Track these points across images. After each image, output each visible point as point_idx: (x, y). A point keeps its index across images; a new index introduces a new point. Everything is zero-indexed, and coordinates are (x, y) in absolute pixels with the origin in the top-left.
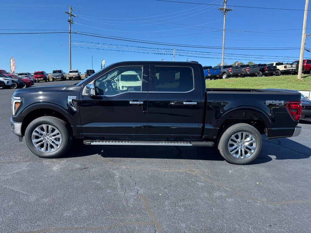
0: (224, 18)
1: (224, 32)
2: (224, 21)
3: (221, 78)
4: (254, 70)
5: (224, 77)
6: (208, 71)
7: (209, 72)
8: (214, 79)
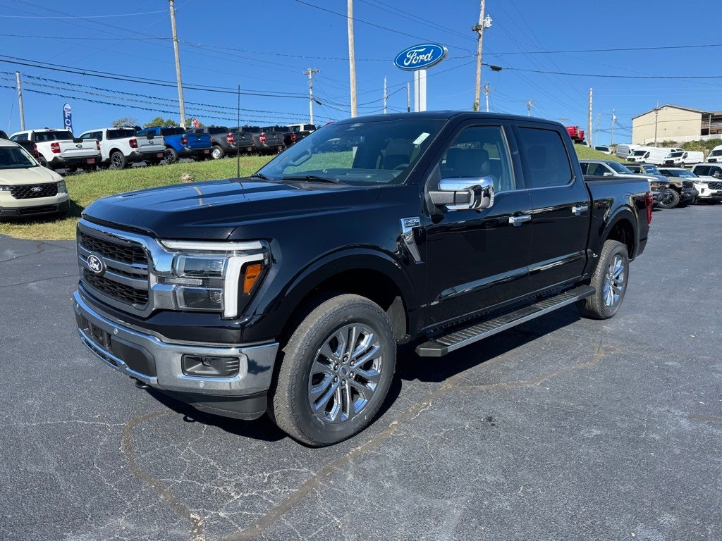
0: (171, 8)
1: (175, 43)
2: (172, 17)
3: (210, 157)
4: (243, 140)
5: (215, 155)
6: (182, 139)
7: (185, 141)
8: (195, 160)
